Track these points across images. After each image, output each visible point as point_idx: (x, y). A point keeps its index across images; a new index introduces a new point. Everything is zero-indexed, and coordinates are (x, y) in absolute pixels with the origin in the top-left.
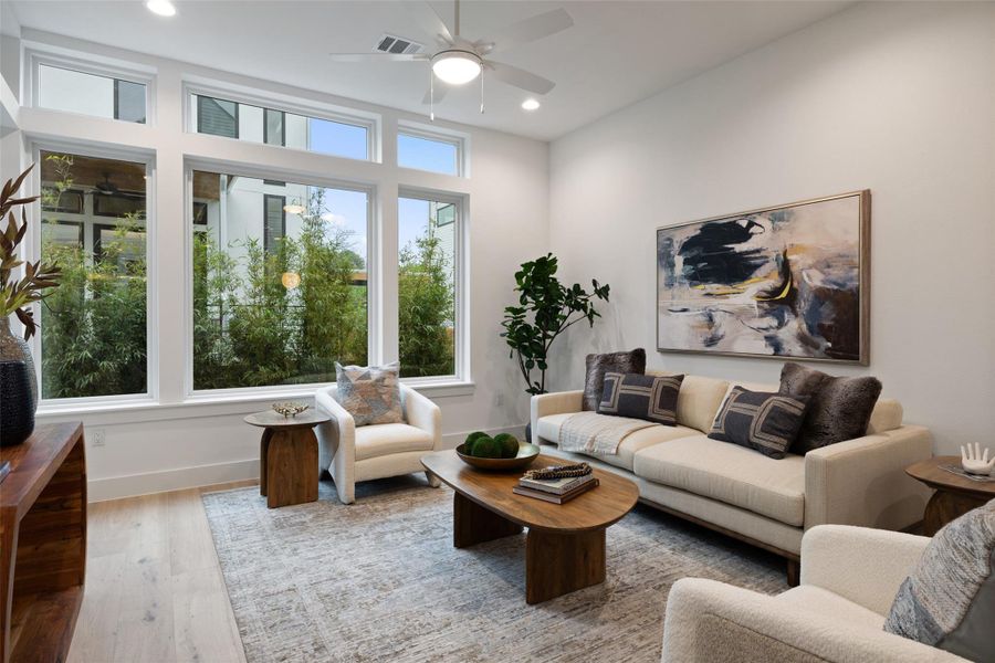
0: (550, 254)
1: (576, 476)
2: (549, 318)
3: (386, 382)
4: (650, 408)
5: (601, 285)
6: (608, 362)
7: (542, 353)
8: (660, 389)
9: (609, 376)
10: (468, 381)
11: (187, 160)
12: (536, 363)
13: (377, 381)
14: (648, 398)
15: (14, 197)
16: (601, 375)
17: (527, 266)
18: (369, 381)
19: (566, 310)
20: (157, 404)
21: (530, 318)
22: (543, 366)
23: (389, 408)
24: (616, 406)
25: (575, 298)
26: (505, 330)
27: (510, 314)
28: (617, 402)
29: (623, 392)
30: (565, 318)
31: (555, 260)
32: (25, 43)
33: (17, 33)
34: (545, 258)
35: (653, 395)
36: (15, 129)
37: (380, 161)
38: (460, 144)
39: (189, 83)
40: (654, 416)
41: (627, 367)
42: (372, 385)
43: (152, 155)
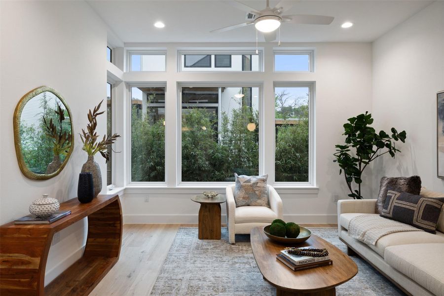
0: (367, 112)
1: (314, 256)
2: (365, 151)
3: (258, 185)
4: (415, 218)
5: (399, 131)
6: (393, 183)
7: (358, 173)
8: (424, 206)
9: (390, 193)
10: (315, 186)
11: (179, 83)
12: (353, 179)
13: (254, 184)
14: (414, 211)
15: (98, 112)
16: (386, 191)
17: (352, 120)
18: (249, 184)
19: (375, 148)
20: (166, 187)
21: (353, 152)
22: (359, 181)
23: (259, 198)
24: (391, 213)
25: (380, 139)
26: (336, 158)
27: (339, 149)
28: (392, 211)
29: (397, 205)
30: (375, 153)
31: (370, 115)
32: (126, 49)
33: (122, 45)
34: (363, 115)
35: (418, 208)
36: (122, 81)
37: (264, 71)
38: (311, 54)
39: (181, 50)
40: (417, 224)
41: (404, 188)
42: (251, 186)
43: (165, 83)
